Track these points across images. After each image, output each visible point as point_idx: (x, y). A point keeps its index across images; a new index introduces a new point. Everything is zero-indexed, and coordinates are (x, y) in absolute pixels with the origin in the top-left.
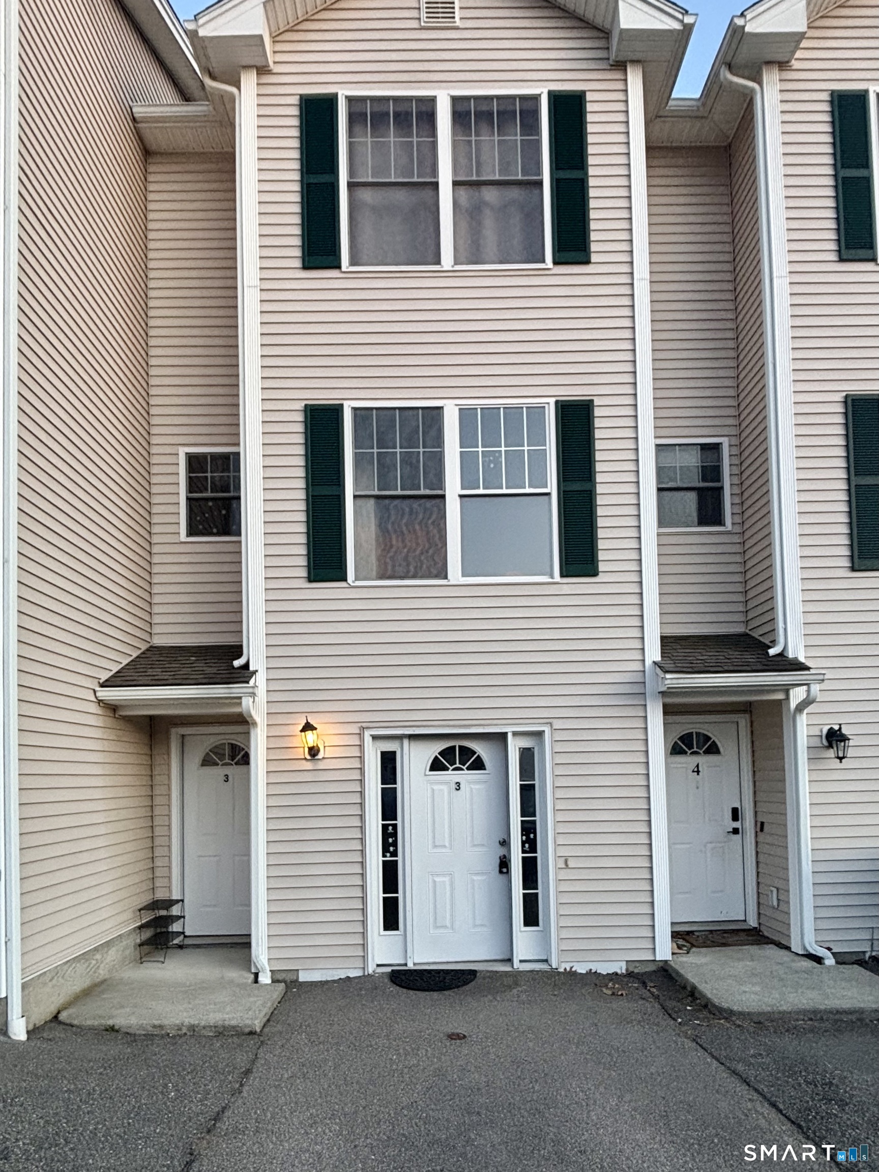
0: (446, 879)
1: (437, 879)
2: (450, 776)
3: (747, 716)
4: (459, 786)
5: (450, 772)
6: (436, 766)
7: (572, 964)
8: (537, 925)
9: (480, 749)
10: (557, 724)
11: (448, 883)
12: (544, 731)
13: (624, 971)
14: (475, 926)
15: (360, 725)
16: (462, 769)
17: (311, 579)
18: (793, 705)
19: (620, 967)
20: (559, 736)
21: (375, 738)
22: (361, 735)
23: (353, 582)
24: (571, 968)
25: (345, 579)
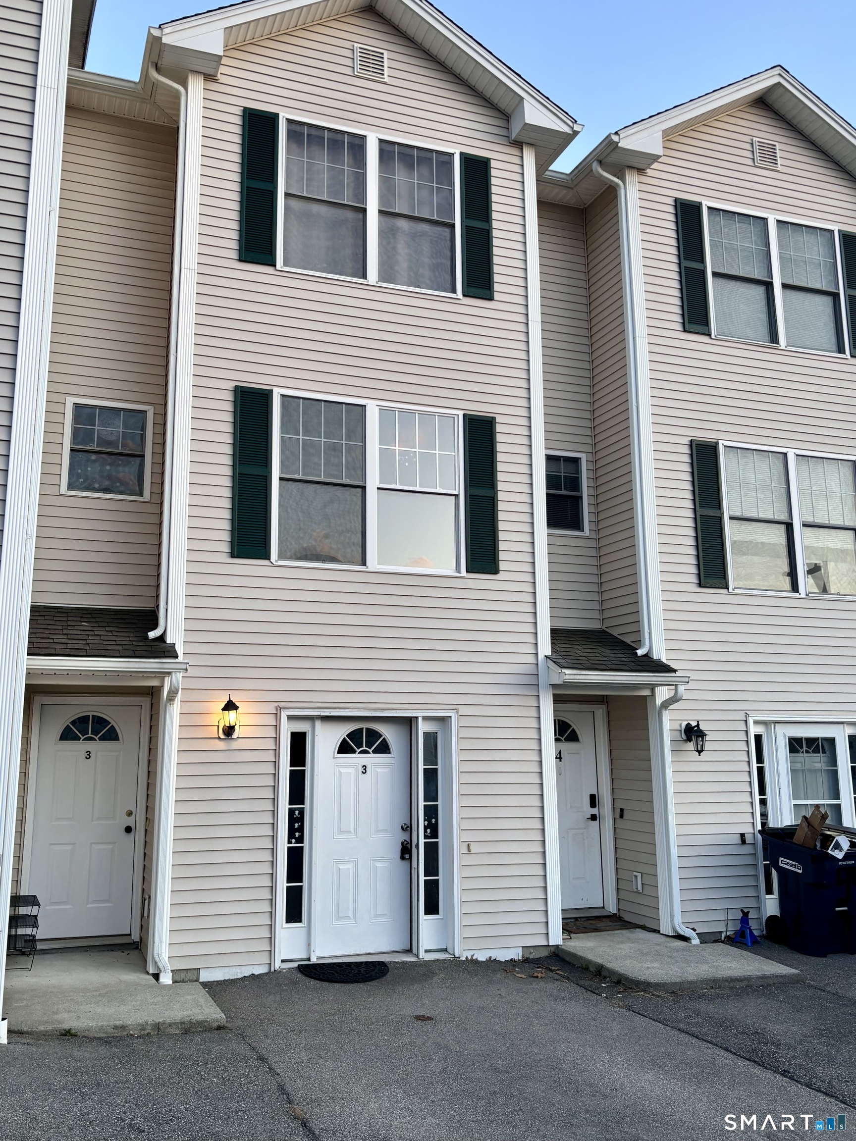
0: (350, 866)
1: (341, 867)
2: (356, 759)
3: (604, 707)
4: (365, 769)
5: (357, 755)
6: (344, 748)
7: (472, 953)
8: (438, 913)
9: (388, 732)
10: (463, 711)
11: (351, 871)
12: (450, 717)
13: (520, 958)
14: (376, 916)
15: (276, 704)
16: (368, 752)
17: (233, 555)
18: (659, 701)
19: (515, 954)
20: (464, 722)
21: (290, 718)
22: (277, 716)
23: (276, 561)
24: (472, 956)
25: (267, 557)
